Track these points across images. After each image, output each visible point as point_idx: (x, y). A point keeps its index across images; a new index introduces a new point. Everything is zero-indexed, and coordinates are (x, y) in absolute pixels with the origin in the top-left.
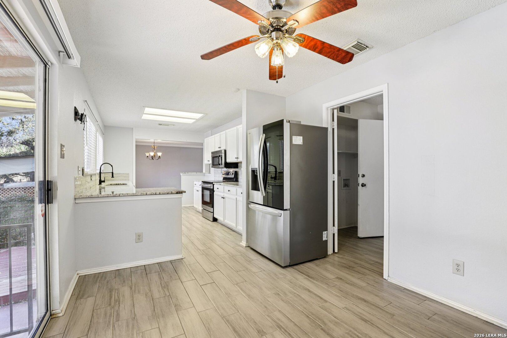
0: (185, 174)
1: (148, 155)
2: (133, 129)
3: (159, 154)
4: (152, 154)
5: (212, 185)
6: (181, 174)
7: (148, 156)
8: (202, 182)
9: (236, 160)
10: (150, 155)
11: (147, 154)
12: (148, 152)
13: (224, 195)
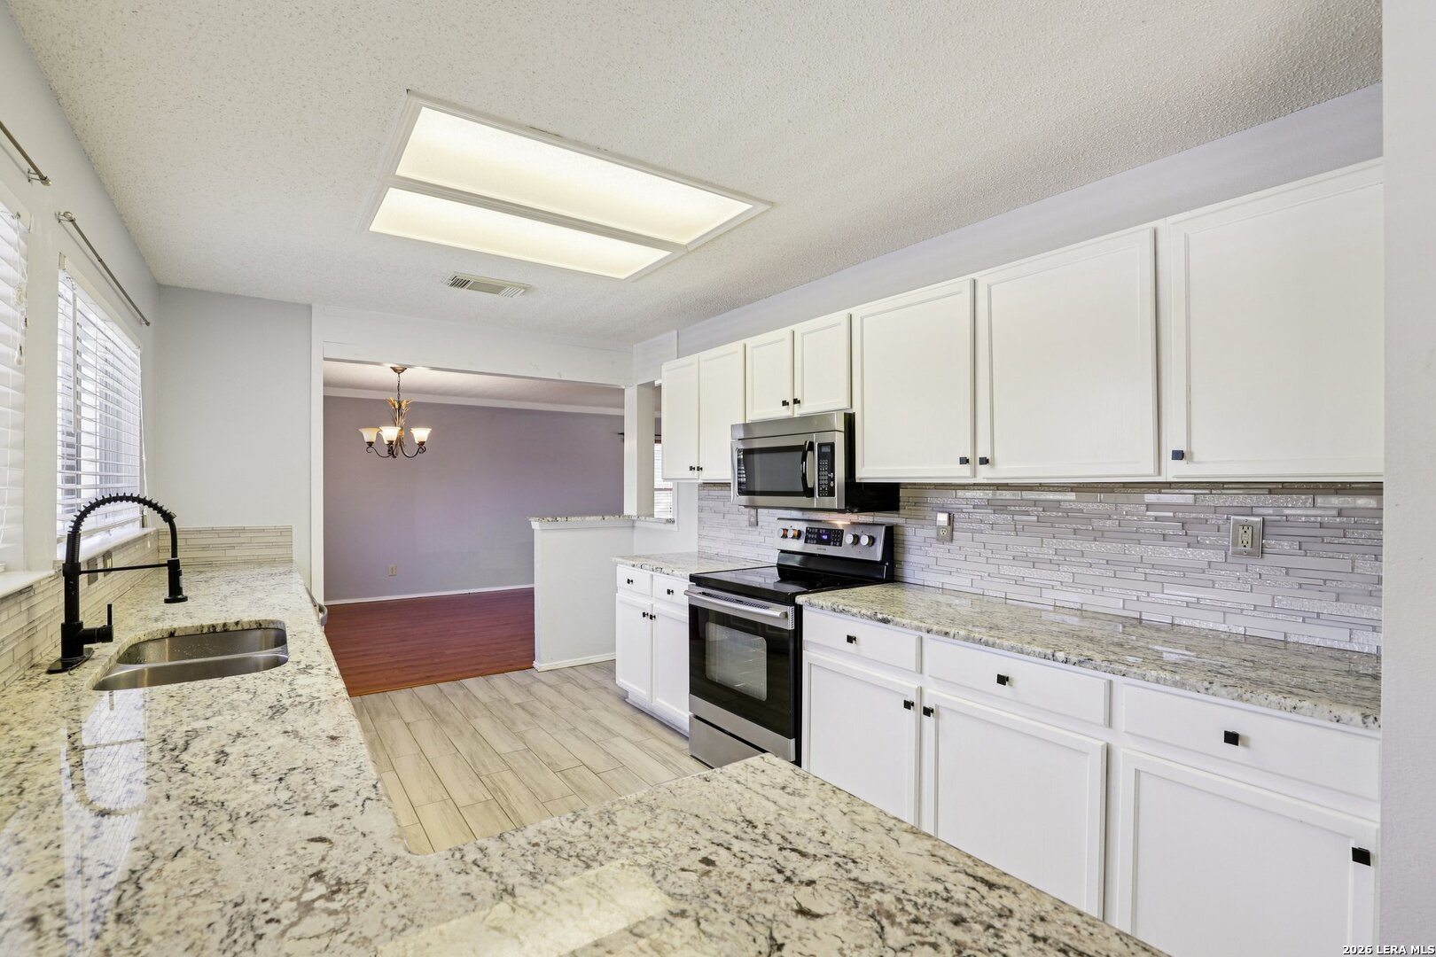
0: (554, 526)
1: (373, 439)
2: (310, 307)
3: (421, 434)
4: (390, 433)
5: (790, 610)
6: (535, 525)
7: (370, 444)
8: (693, 578)
9: (968, 474)
10: (379, 436)
11: (369, 435)
12: (376, 424)
13: (921, 690)
